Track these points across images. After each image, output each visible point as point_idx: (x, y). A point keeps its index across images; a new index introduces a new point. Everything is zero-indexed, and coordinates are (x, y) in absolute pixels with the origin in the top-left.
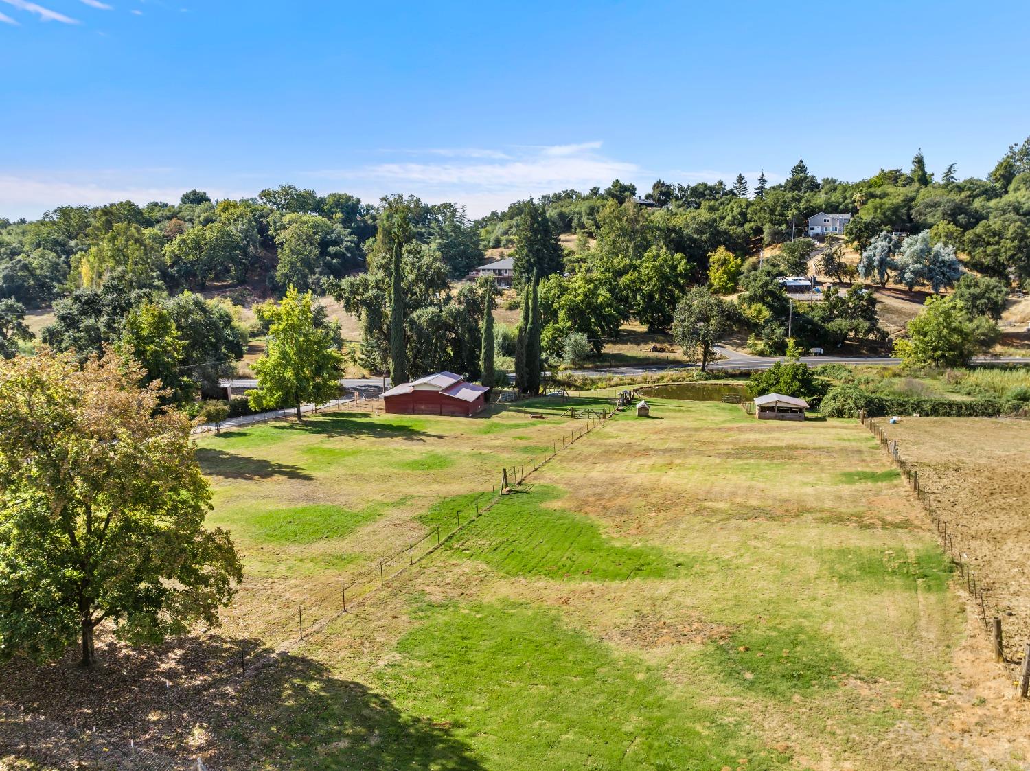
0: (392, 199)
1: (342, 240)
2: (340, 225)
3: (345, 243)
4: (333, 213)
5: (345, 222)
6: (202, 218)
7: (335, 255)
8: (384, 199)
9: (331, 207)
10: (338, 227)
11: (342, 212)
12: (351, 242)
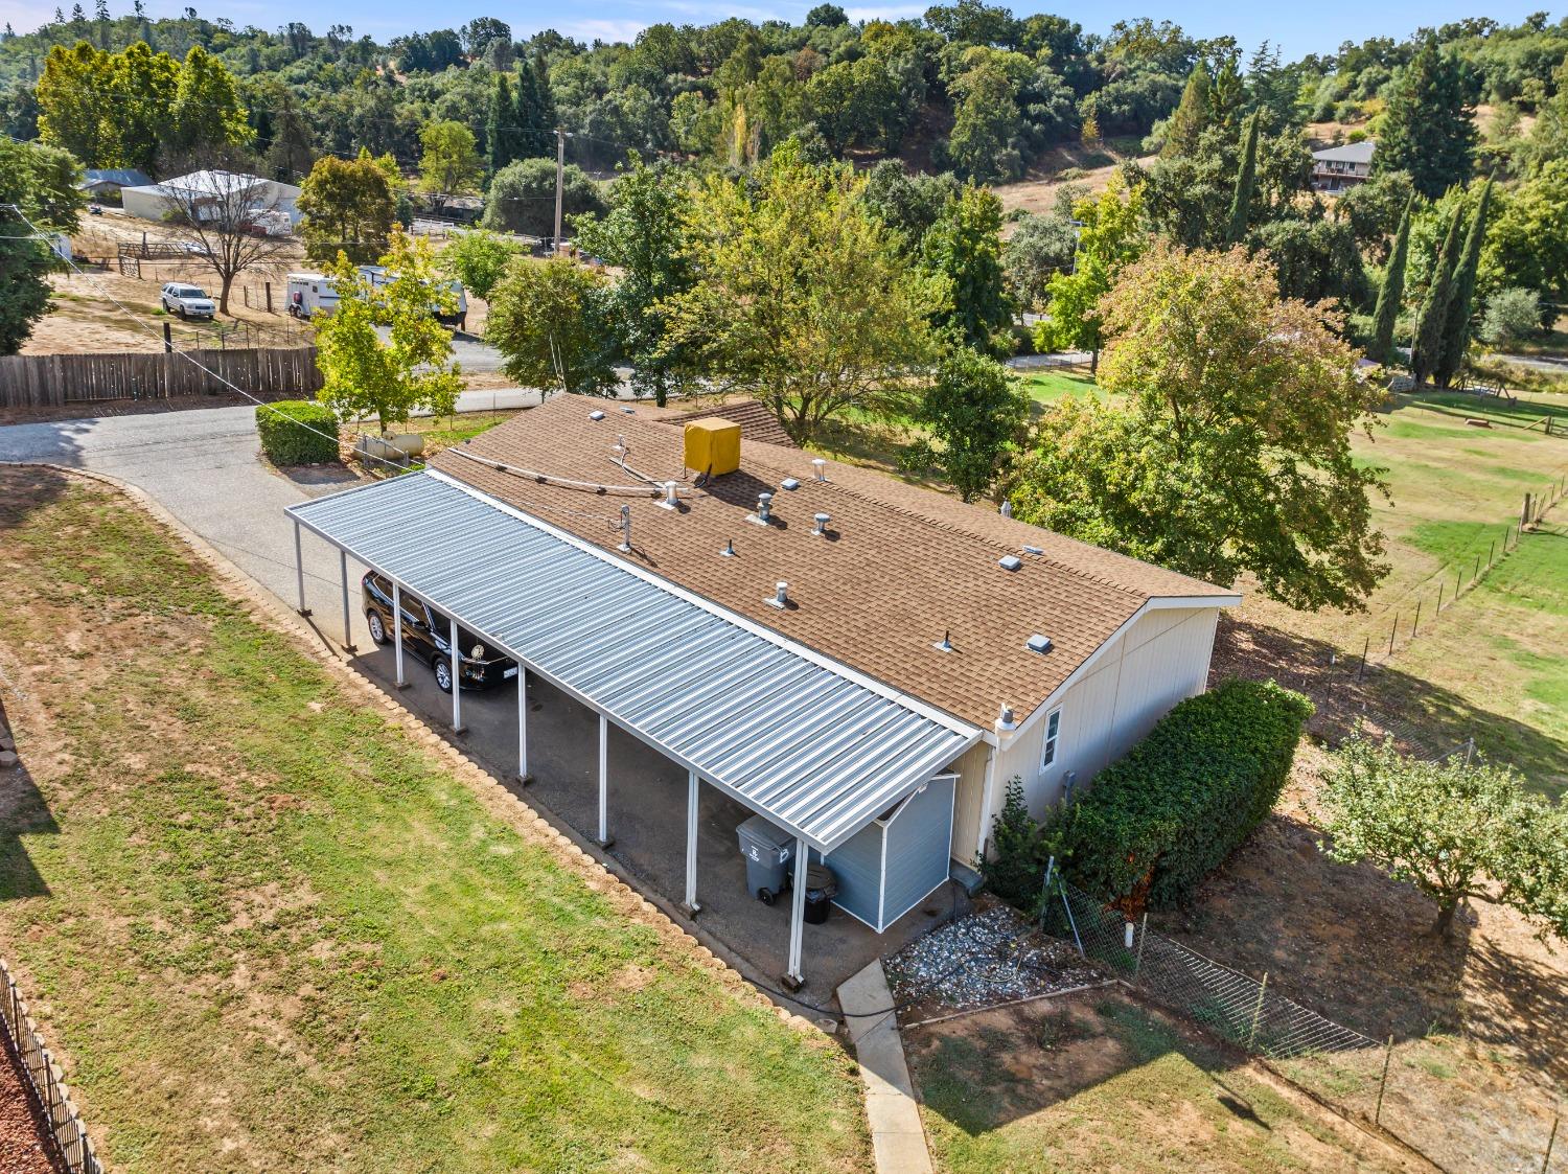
0: (1132, 27)
1: (1050, 95)
2: (1048, 69)
3: (1054, 99)
4: (1037, 48)
5: (1055, 63)
6: (842, 49)
7: (1037, 119)
8: (1120, 27)
9: (1034, 38)
10: (1045, 72)
11: (1051, 47)
12: (1066, 97)
